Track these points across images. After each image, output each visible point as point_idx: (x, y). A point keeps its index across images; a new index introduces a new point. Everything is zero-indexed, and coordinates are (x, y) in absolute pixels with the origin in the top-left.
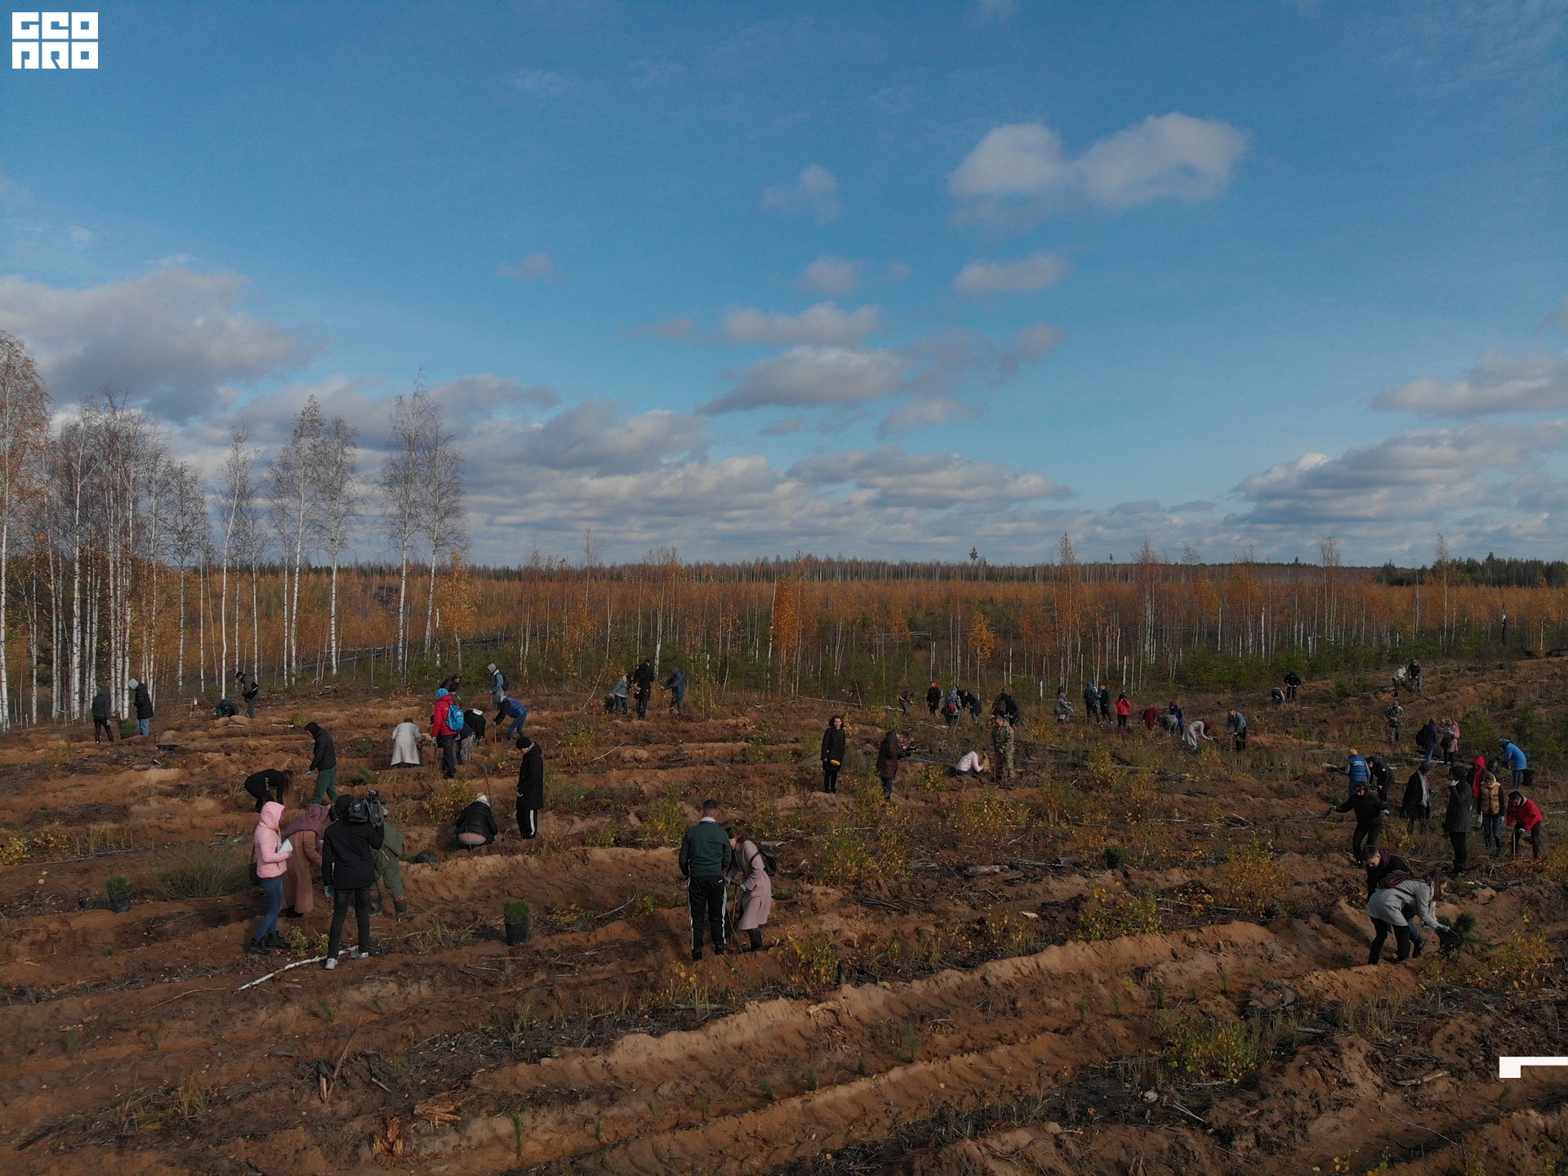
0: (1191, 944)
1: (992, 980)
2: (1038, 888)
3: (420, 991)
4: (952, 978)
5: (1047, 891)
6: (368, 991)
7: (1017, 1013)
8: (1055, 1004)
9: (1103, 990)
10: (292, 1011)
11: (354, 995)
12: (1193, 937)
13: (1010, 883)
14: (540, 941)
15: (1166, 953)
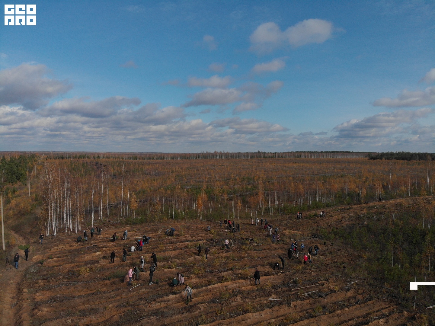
0: (234, 283)
1: (208, 288)
2: (220, 274)
3: (148, 290)
4: (204, 288)
5: (222, 274)
6: (142, 290)
7: (211, 292)
8: (215, 290)
9: (221, 289)
10: (135, 293)
11: (141, 291)
12: (234, 282)
13: (217, 273)
14: (160, 283)
15: (230, 284)
